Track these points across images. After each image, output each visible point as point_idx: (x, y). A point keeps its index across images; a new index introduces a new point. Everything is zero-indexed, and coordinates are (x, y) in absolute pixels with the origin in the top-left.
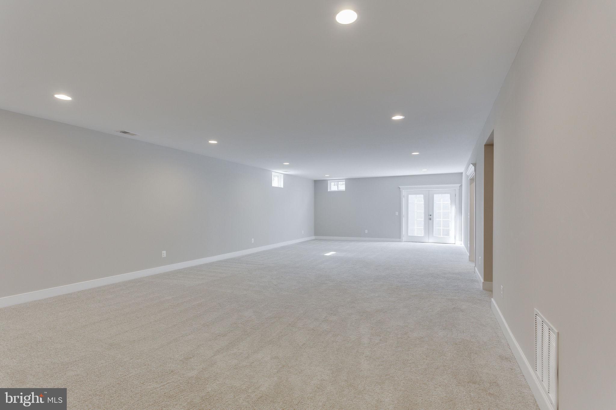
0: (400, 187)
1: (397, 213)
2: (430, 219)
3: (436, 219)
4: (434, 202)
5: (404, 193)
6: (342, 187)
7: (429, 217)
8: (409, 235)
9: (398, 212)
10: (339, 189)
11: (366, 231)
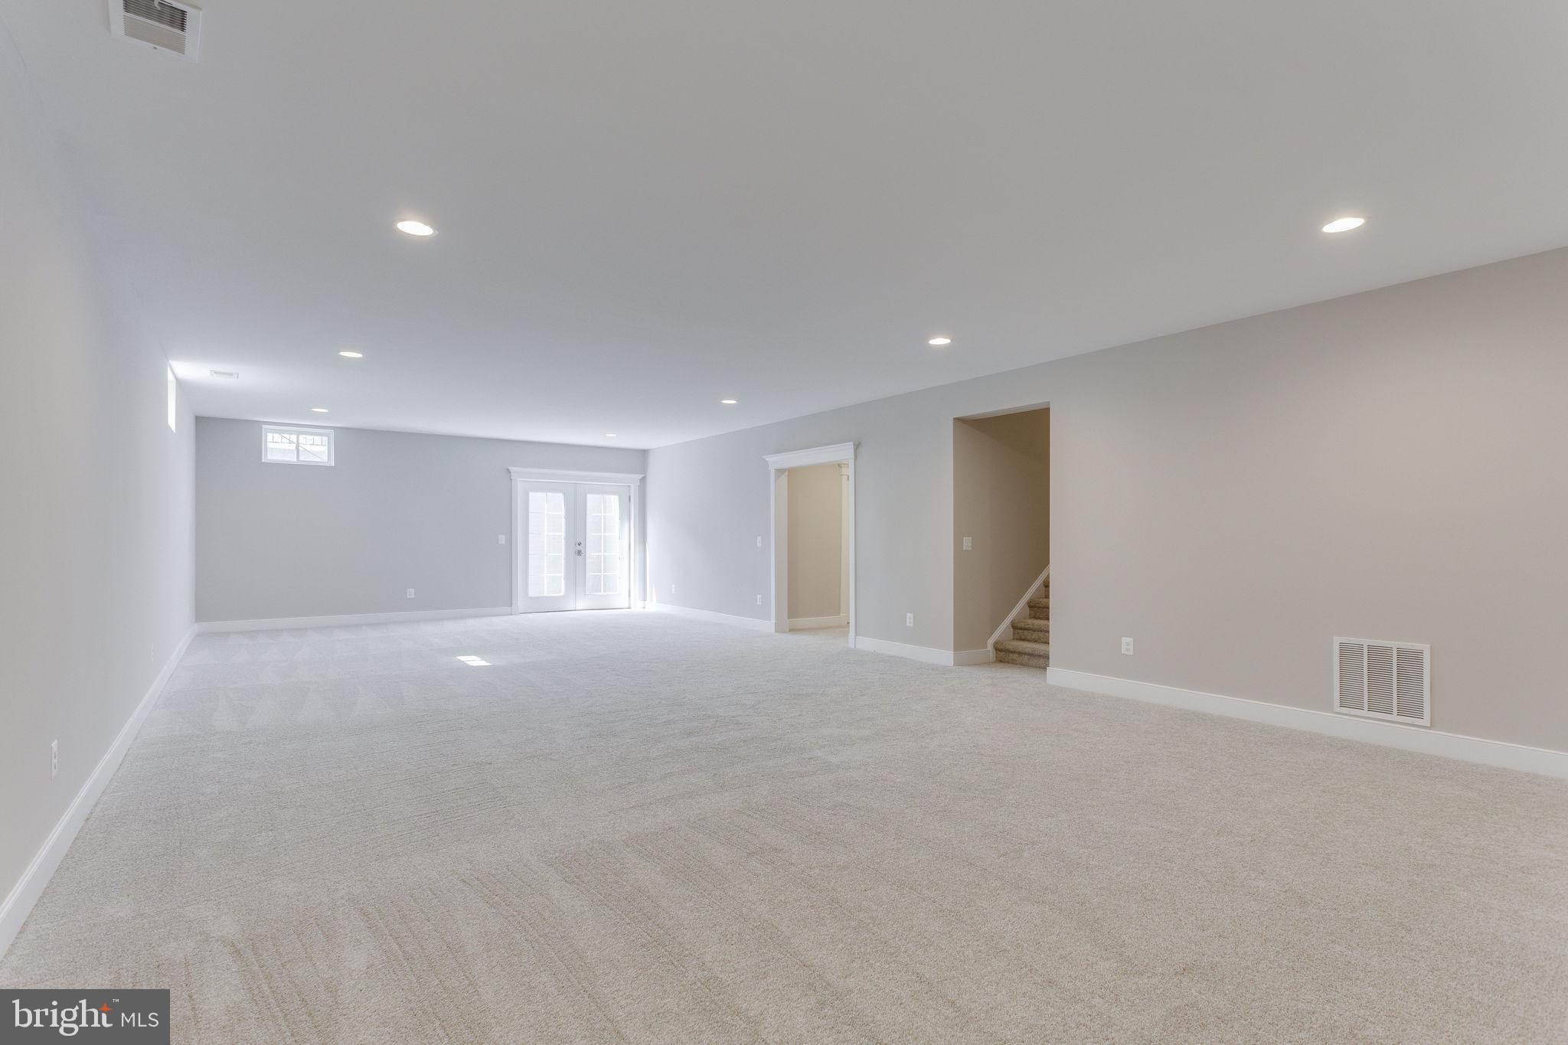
0: (512, 469)
1: (502, 539)
2: (579, 553)
3: (590, 553)
4: (588, 512)
5: (520, 484)
6: (317, 449)
7: (577, 549)
8: (530, 595)
9: (504, 536)
10: (302, 458)
11: (411, 593)
